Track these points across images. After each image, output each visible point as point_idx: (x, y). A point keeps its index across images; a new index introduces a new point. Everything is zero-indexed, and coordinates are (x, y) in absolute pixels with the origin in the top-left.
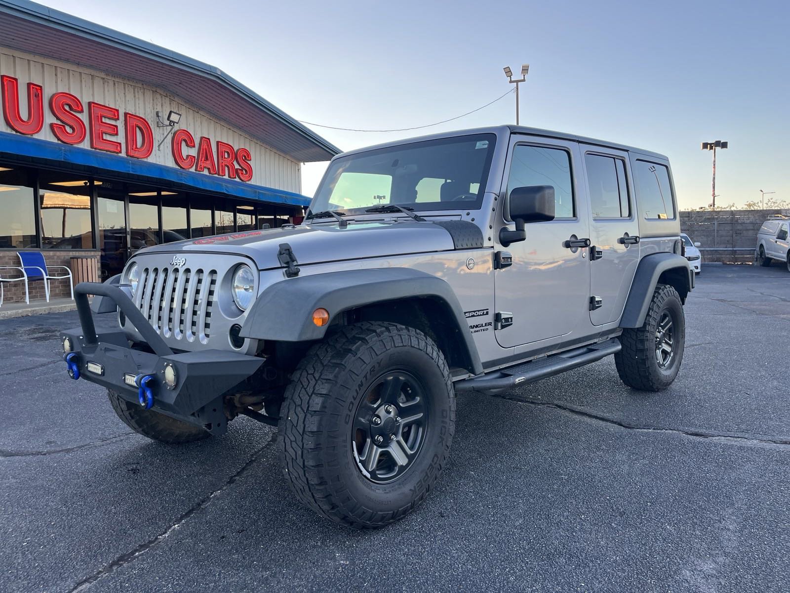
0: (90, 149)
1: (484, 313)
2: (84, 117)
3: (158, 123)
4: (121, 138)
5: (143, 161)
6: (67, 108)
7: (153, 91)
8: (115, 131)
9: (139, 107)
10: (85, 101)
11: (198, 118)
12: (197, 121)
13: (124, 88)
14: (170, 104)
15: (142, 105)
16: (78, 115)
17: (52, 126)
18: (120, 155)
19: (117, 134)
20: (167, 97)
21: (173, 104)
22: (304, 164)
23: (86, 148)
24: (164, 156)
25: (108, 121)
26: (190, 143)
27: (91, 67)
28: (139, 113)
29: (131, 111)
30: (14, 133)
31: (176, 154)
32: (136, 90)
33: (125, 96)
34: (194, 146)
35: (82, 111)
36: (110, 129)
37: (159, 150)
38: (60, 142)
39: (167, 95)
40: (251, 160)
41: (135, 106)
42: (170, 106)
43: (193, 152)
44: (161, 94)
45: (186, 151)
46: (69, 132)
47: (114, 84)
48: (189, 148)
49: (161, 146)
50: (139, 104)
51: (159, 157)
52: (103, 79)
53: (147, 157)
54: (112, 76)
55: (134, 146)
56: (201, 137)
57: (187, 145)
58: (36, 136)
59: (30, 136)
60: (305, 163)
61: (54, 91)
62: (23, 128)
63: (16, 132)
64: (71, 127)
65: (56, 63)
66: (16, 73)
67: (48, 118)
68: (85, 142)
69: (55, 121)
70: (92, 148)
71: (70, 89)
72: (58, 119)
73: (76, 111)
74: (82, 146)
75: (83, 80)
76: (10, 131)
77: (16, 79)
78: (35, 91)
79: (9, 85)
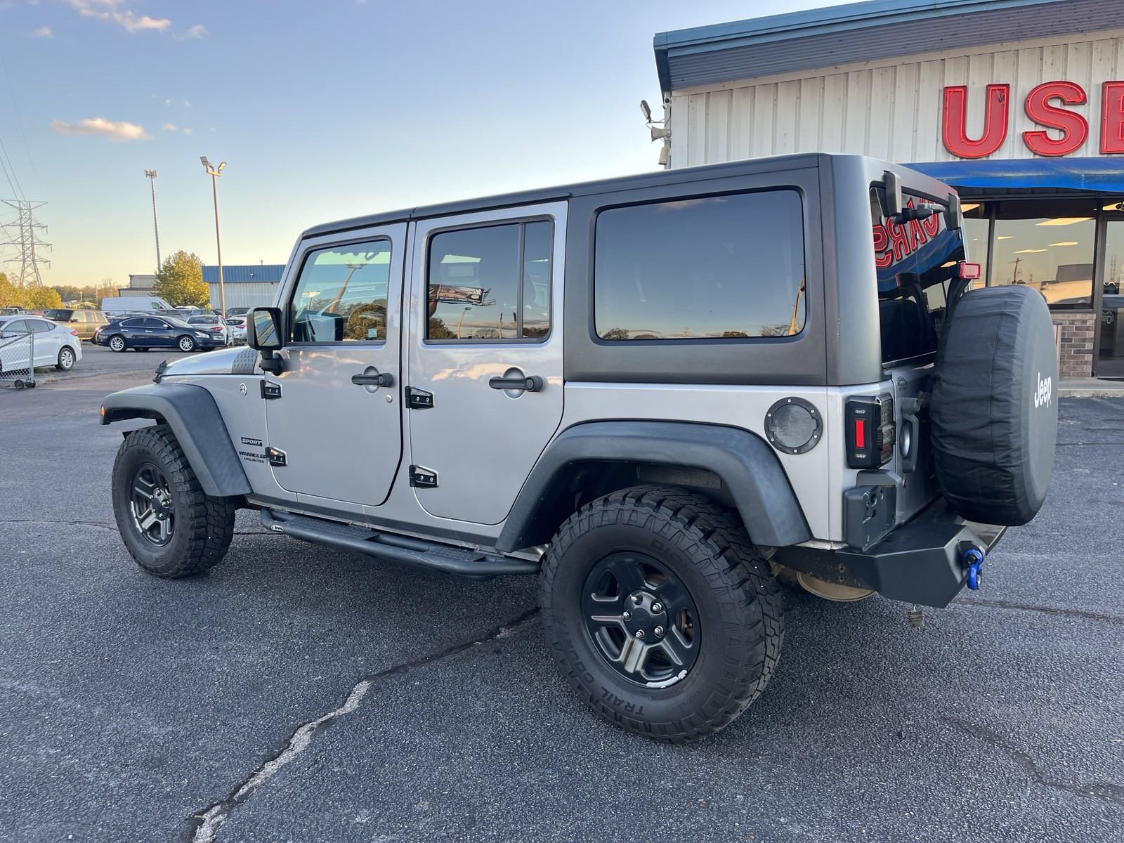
0: (1098, 156)
1: (256, 443)
2: (1089, 110)
6: (1055, 104)
10: (1092, 83)
16: (1078, 109)
17: (1027, 138)
23: (1090, 156)
27: (1105, 27)
30: (958, 160)
35: (1083, 101)
38: (1037, 157)
46: (1062, 138)
58: (996, 157)
59: (985, 159)
61: (1035, 84)
62: (972, 152)
63: (961, 158)
64: (1060, 130)
65: (1041, 42)
66: (968, 78)
67: (1019, 124)
68: (1087, 147)
69: (1031, 127)
70: (1101, 154)
71: (1065, 73)
72: (1036, 123)
73: (1074, 103)
74: (1082, 153)
75: (1094, 51)
76: (951, 159)
77: (965, 87)
78: (998, 94)
79: (955, 99)
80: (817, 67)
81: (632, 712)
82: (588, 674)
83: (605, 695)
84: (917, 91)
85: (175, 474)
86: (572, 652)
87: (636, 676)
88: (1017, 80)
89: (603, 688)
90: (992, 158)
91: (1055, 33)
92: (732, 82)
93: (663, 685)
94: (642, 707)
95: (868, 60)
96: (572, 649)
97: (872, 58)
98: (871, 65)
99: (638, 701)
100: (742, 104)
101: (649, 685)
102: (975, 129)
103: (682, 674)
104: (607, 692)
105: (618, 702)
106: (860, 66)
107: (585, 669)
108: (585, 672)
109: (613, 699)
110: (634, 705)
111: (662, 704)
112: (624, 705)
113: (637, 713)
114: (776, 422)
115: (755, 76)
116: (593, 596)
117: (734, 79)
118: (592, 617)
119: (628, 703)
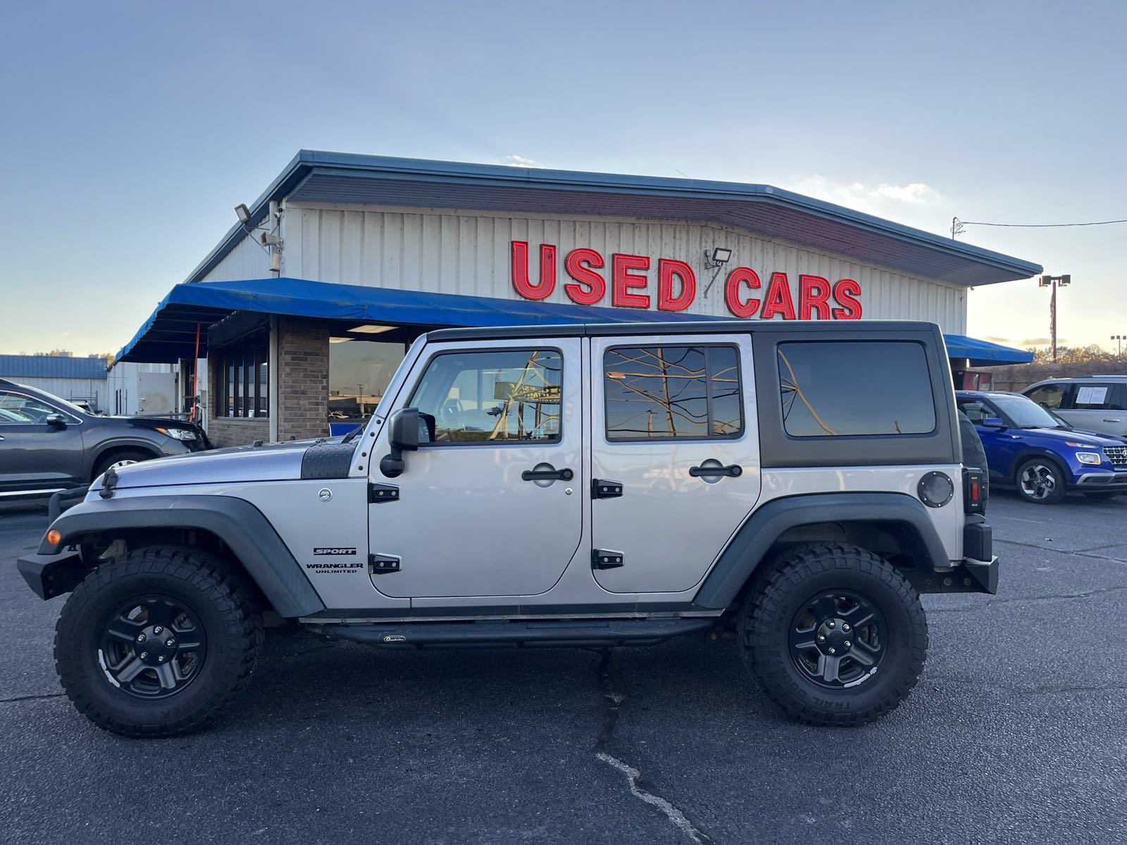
0: (611, 307)
1: (347, 552)
2: (605, 273)
3: (706, 264)
4: (651, 290)
5: (682, 314)
6: (585, 265)
7: (702, 227)
8: (643, 282)
9: (680, 249)
10: (606, 253)
11: (771, 247)
12: (768, 253)
13: (661, 230)
14: (726, 238)
15: (684, 247)
16: (599, 271)
17: (566, 288)
18: (649, 309)
19: (645, 286)
20: (722, 230)
21: (731, 237)
22: (972, 289)
23: (606, 307)
24: (712, 305)
25: (636, 273)
26: (753, 282)
27: (614, 214)
28: (680, 256)
29: (667, 255)
30: (523, 299)
31: (730, 299)
32: (677, 229)
33: (662, 239)
34: (759, 286)
35: (602, 266)
36: (637, 281)
37: (706, 297)
38: (574, 304)
39: (722, 227)
40: (860, 294)
41: (674, 248)
42: (726, 241)
43: (759, 294)
44: (713, 228)
45: (745, 294)
46: (586, 292)
47: (648, 228)
48: (753, 290)
49: (709, 292)
50: (680, 245)
51: (705, 306)
52: (633, 224)
53: (686, 308)
54: (645, 219)
55: (669, 297)
56: (773, 274)
57: (749, 286)
58: (547, 300)
59: (541, 301)
60: (974, 287)
61: (571, 248)
62: (532, 294)
63: (526, 298)
64: (588, 285)
65: (575, 217)
66: (527, 236)
67: (563, 279)
68: (604, 300)
69: (570, 281)
70: (613, 305)
71: (589, 243)
72: (573, 278)
73: (595, 267)
74: (601, 304)
75: (607, 230)
76: (518, 298)
77: (526, 243)
78: (548, 252)
79: (518, 251)
80: (417, 206)
81: (841, 708)
82: (801, 690)
83: (817, 702)
84: (493, 240)
85: (220, 601)
86: (787, 676)
87: (835, 682)
88: (559, 243)
89: (814, 698)
90: (545, 301)
91: (585, 212)
92: (344, 205)
93: (858, 682)
94: (848, 703)
95: (457, 208)
96: (786, 674)
97: (461, 208)
98: (460, 212)
99: (843, 700)
100: (352, 227)
101: (846, 686)
102: (534, 278)
103: (874, 670)
104: (818, 700)
105: (828, 705)
106: (451, 212)
107: (798, 687)
108: (798, 690)
109: (824, 703)
110: (842, 704)
111: (864, 697)
112: (833, 705)
113: (845, 708)
114: (928, 488)
115: (365, 203)
116: (797, 629)
117: (346, 202)
118: (796, 646)
119: (837, 703)
